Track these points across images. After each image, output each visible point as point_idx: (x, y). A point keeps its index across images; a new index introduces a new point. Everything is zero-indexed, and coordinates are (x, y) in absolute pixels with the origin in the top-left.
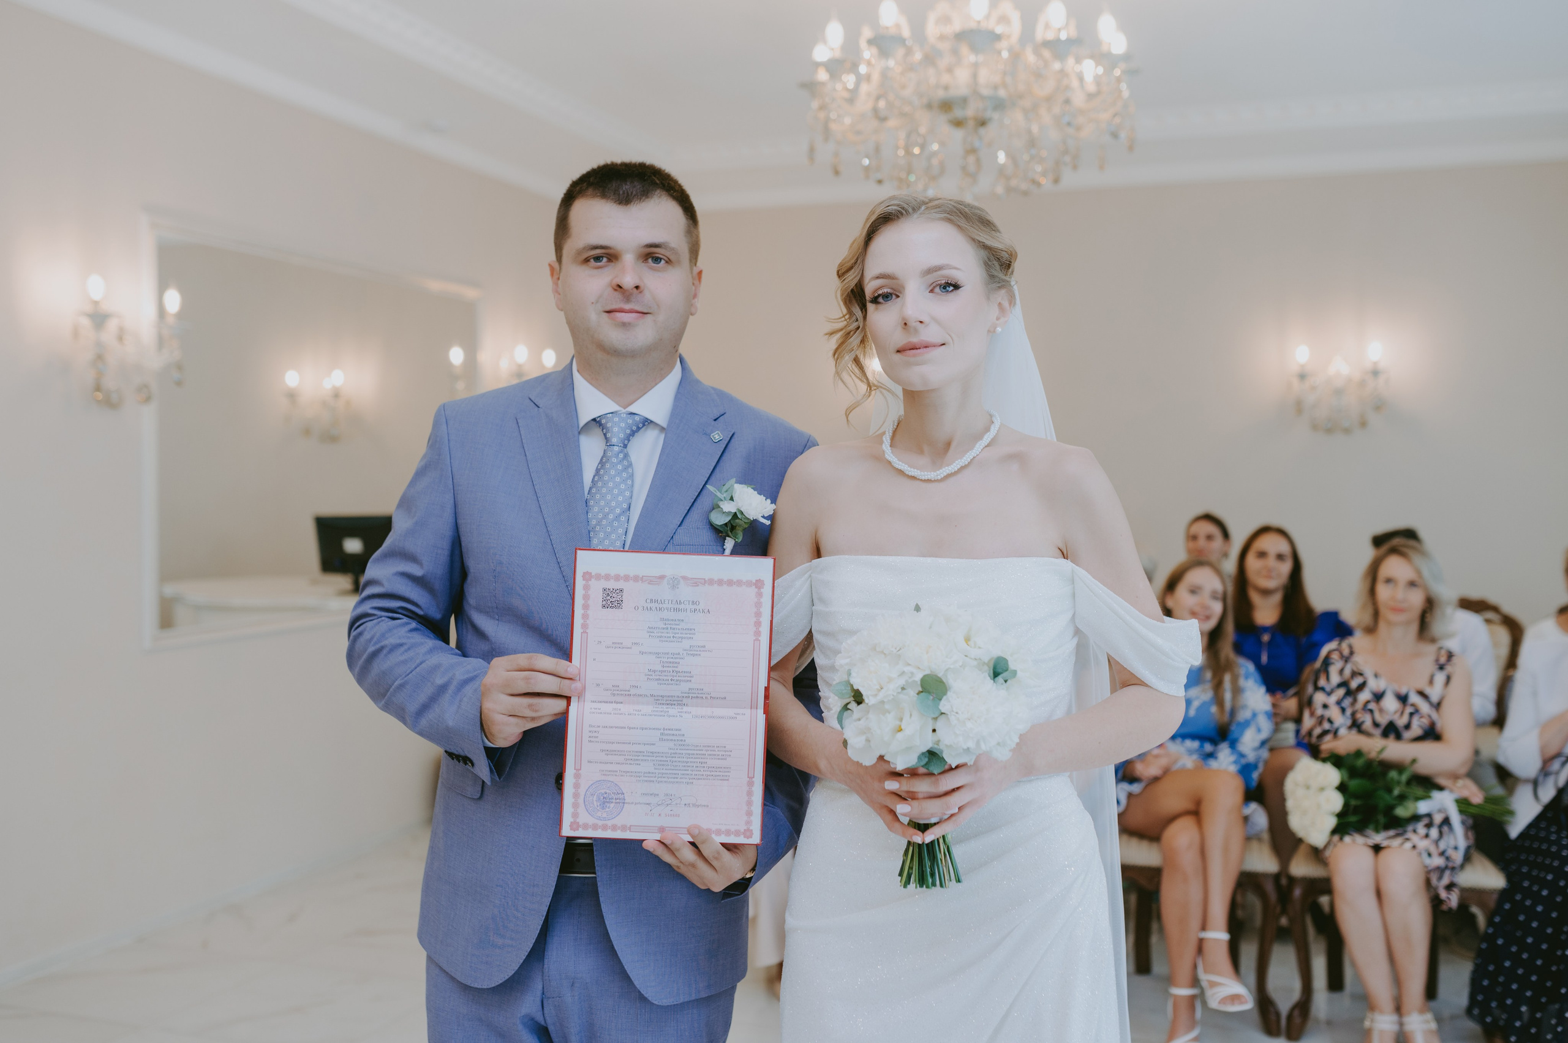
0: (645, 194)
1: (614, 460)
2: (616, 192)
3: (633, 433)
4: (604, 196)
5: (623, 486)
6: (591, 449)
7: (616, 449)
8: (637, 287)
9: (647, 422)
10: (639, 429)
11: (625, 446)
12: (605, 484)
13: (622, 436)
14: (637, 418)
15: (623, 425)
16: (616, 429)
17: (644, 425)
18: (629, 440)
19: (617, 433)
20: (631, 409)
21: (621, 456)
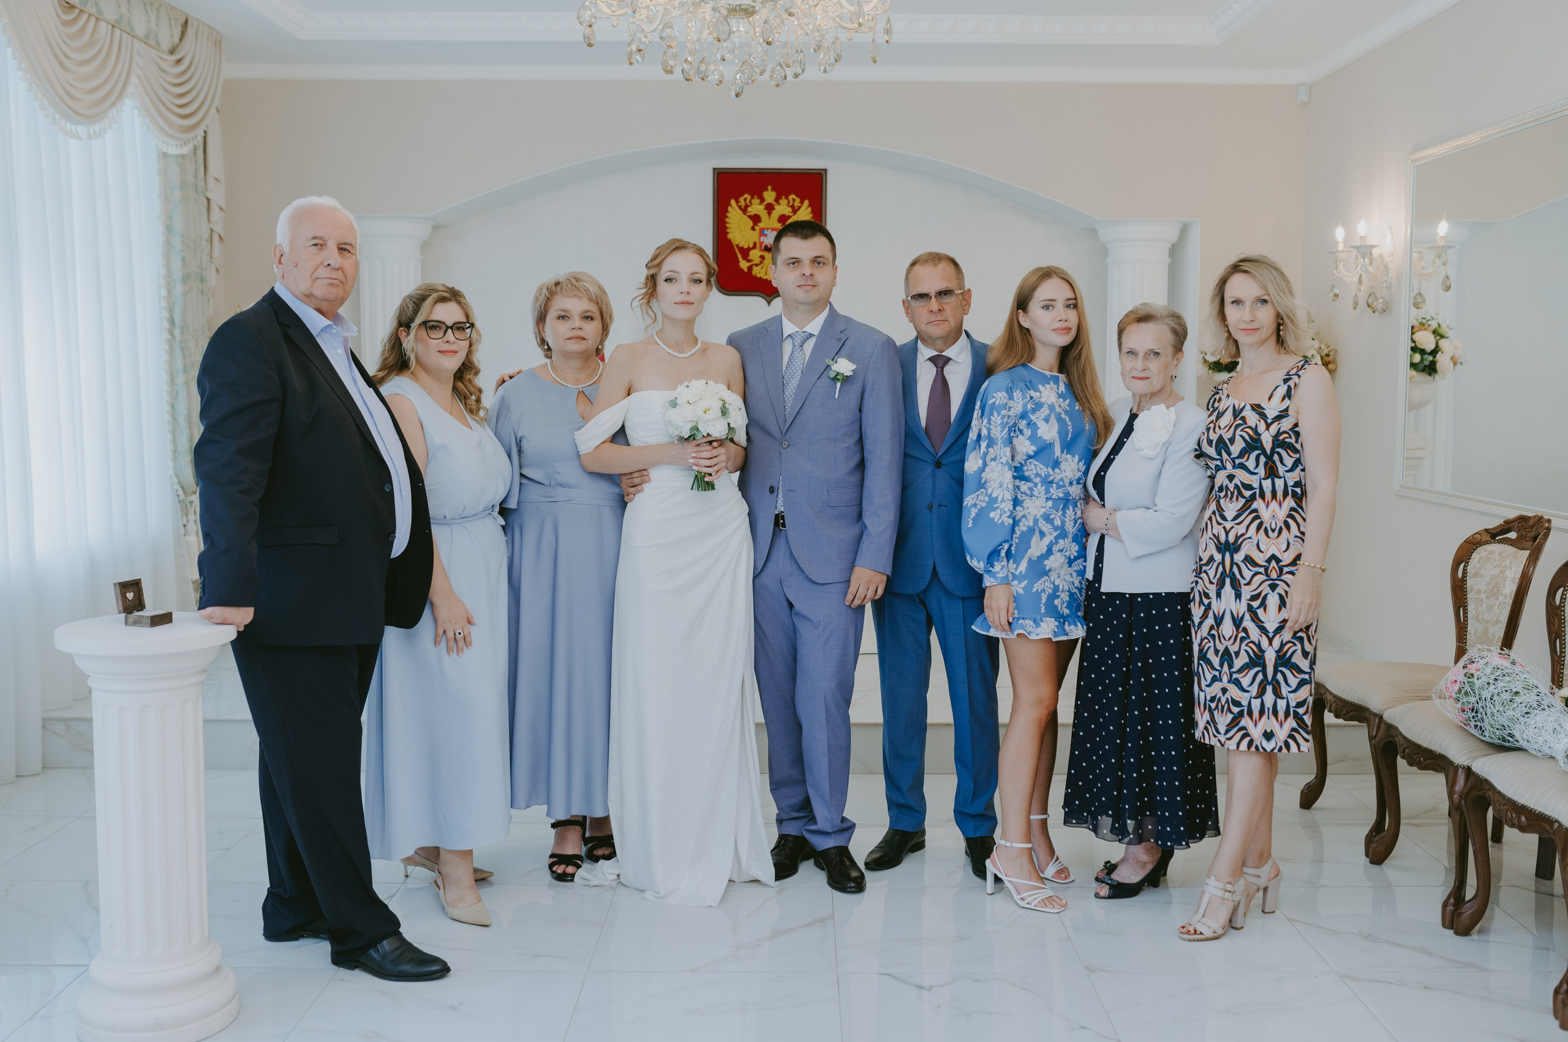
0: (813, 235)
1: (795, 352)
2: (801, 234)
3: (805, 341)
4: (796, 236)
5: (799, 363)
6: (787, 347)
7: (796, 347)
8: (811, 275)
9: (811, 335)
10: (808, 338)
11: (802, 346)
12: (792, 363)
13: (799, 341)
14: (806, 333)
15: (800, 337)
16: (796, 339)
17: (810, 337)
18: (803, 344)
19: (798, 342)
20: (804, 330)
21: (799, 350)
